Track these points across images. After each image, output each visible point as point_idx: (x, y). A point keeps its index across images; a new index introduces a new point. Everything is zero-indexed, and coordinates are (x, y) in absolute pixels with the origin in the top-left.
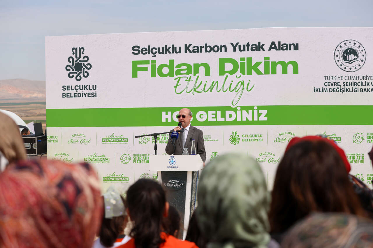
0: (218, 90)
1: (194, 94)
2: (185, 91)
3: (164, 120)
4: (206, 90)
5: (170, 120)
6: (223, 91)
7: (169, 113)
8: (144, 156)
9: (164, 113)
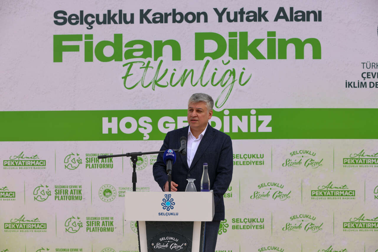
0: (194, 84)
1: (154, 90)
2: (140, 84)
3: (105, 131)
4: (173, 84)
5: (115, 131)
6: (202, 85)
7: (115, 119)
8: (73, 189)
9: (105, 120)
